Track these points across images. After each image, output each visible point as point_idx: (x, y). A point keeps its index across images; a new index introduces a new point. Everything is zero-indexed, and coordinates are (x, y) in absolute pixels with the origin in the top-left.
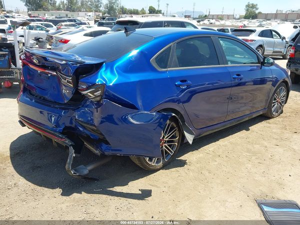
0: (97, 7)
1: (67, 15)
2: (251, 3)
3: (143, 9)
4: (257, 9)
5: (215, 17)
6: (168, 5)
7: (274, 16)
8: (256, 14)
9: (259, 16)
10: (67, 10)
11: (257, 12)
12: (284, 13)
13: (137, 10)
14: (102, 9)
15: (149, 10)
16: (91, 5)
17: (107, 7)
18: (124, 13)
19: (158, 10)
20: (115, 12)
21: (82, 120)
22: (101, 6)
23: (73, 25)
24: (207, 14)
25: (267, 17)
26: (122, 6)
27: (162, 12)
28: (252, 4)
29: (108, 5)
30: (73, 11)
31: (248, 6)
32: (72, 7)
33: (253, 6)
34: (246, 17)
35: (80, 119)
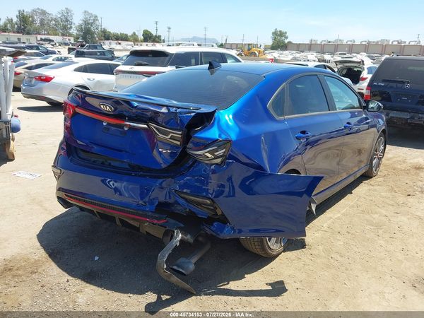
0: (65, 28)
1: (19, 39)
2: (278, 30)
3: (134, 33)
4: (287, 38)
5: (234, 46)
6: (169, 28)
7: (307, 47)
8: (285, 44)
9: (289, 46)
10: (18, 32)
11: (286, 41)
12: (319, 43)
13: (126, 35)
14: (74, 31)
15: (143, 35)
16: (55, 25)
17: (80, 29)
18: (108, 39)
19: (156, 36)
20: (93, 37)
21: (188, 191)
22: (71, 27)
23: (37, 55)
24: (224, 42)
25: (299, 48)
26: (104, 29)
27: (162, 38)
28: (280, 31)
29: (83, 27)
30: (28, 33)
31: (275, 33)
32: (25, 27)
33: (282, 34)
34: (274, 47)
35: (185, 191)
